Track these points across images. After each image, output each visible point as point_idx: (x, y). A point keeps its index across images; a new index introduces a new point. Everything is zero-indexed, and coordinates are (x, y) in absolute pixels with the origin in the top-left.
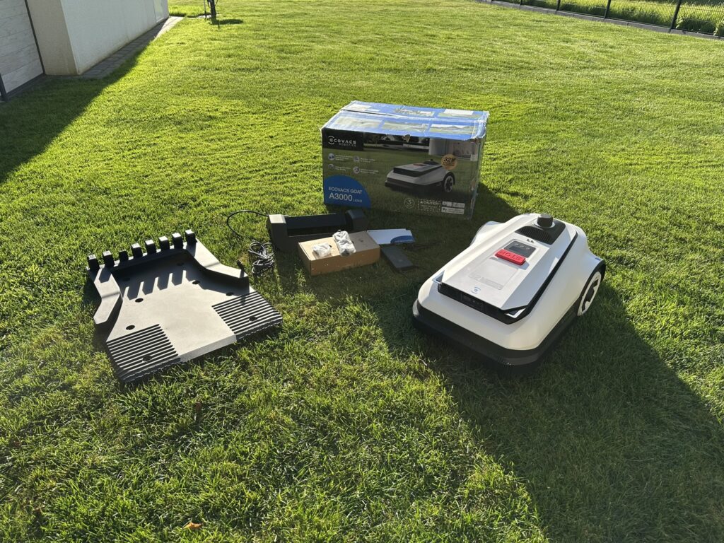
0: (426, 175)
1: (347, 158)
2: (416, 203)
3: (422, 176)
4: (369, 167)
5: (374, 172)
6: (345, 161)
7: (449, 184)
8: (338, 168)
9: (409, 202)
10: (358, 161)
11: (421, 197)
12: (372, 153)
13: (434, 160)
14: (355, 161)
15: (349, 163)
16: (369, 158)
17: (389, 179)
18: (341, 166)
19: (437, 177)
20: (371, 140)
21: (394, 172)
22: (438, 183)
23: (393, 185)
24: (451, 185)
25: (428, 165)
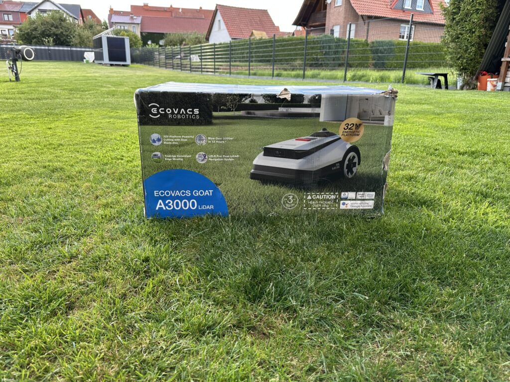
0: (317, 153)
1: (184, 139)
2: (301, 200)
3: (310, 157)
4: (224, 150)
5: (230, 159)
6: (182, 145)
7: (351, 165)
8: (169, 158)
9: (290, 199)
10: (204, 143)
11: (308, 189)
12: (227, 127)
13: (329, 130)
14: (198, 142)
15: (188, 148)
16: (221, 135)
17: (258, 167)
18: (175, 153)
19: (333, 155)
20: (225, 105)
21: (265, 155)
22: (334, 165)
23: (263, 176)
24: (354, 165)
25: (318, 138)
